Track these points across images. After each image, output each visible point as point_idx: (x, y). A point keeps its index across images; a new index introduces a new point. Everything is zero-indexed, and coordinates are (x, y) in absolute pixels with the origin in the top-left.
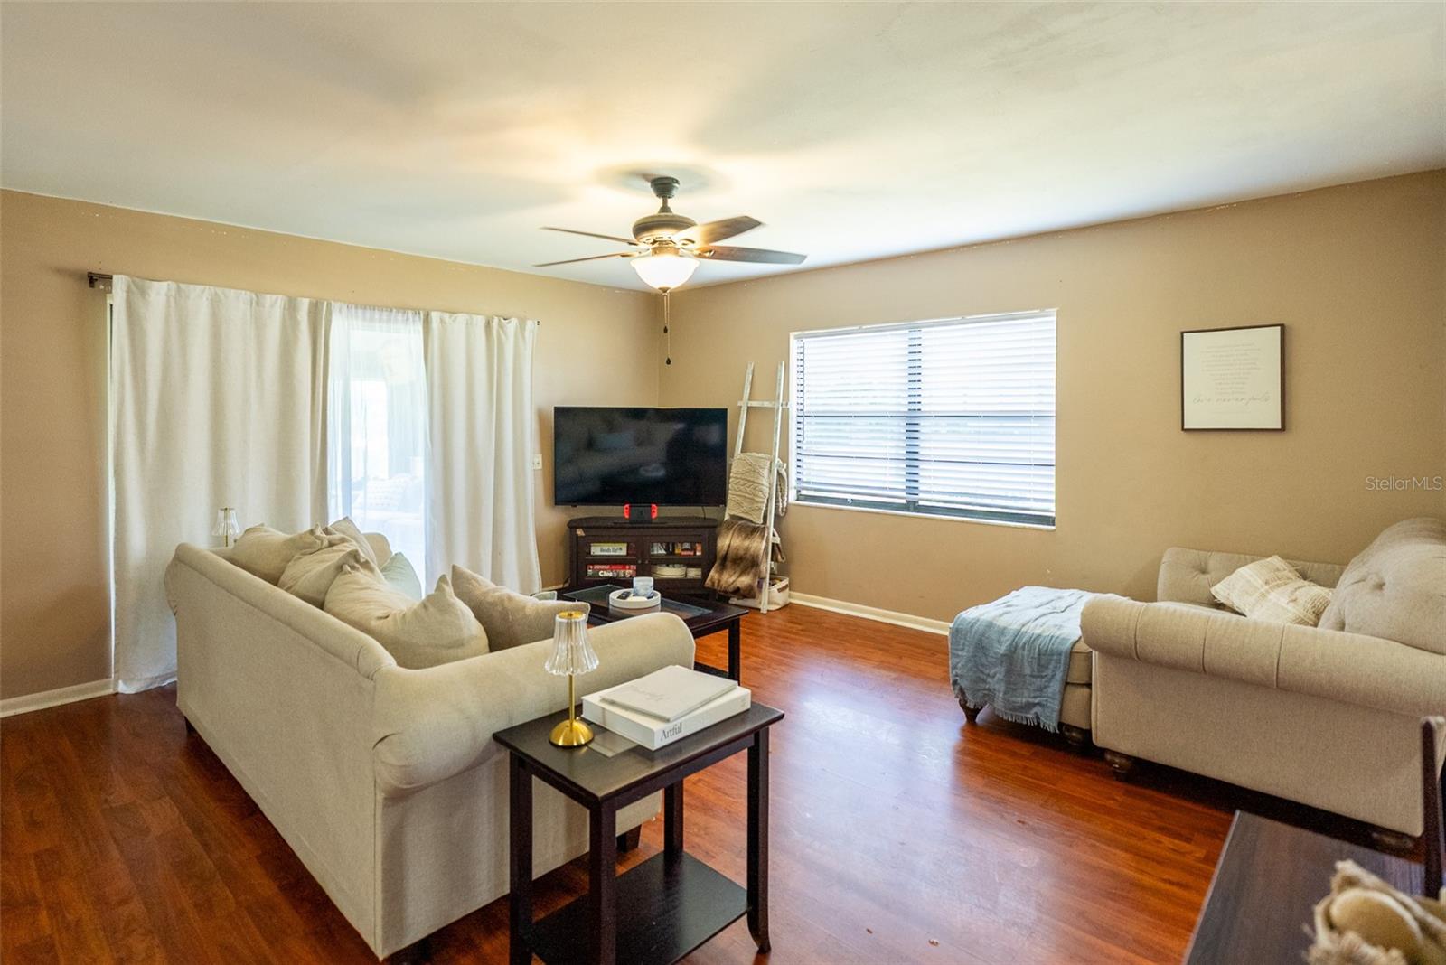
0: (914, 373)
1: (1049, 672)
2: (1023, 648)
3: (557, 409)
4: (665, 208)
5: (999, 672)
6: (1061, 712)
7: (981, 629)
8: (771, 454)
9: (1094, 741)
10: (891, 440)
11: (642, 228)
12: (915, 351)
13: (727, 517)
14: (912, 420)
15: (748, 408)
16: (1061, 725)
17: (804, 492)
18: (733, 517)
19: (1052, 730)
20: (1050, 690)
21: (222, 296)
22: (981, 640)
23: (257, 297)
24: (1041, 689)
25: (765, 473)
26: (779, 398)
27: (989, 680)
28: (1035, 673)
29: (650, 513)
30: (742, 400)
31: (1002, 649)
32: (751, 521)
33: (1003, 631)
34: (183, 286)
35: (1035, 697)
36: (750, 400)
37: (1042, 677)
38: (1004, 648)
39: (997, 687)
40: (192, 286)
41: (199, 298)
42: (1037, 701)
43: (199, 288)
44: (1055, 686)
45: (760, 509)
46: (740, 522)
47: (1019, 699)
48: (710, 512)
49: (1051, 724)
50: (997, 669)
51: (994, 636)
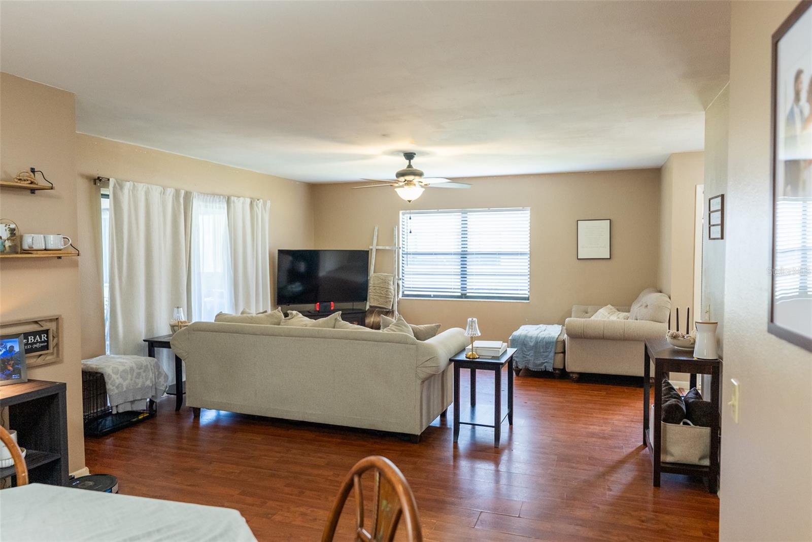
0: (464, 233)
1: (550, 350)
2: (540, 342)
3: (279, 251)
4: (410, 166)
5: (532, 353)
6: (554, 364)
7: (523, 338)
8: (393, 273)
9: (567, 370)
10: (454, 266)
11: (401, 174)
12: (464, 222)
13: (368, 307)
14: (464, 255)
15: (376, 249)
16: (553, 369)
17: (406, 293)
18: (371, 307)
19: (550, 371)
20: (550, 356)
21: (150, 189)
22: (524, 342)
23: (164, 189)
24: (547, 357)
25: (392, 283)
26: (395, 245)
27: (528, 357)
28: (545, 351)
29: (330, 306)
30: (372, 245)
31: (532, 344)
32: (386, 309)
33: (531, 338)
34: (136, 184)
35: (544, 360)
36: (377, 245)
37: (547, 352)
38: (533, 343)
39: (530, 358)
40: (139, 184)
41: (142, 188)
42: (545, 361)
43: (142, 185)
44: (552, 354)
45: (390, 301)
46: (377, 309)
47: (539, 362)
48: (357, 305)
49: (550, 369)
50: (530, 352)
51: (529, 340)
